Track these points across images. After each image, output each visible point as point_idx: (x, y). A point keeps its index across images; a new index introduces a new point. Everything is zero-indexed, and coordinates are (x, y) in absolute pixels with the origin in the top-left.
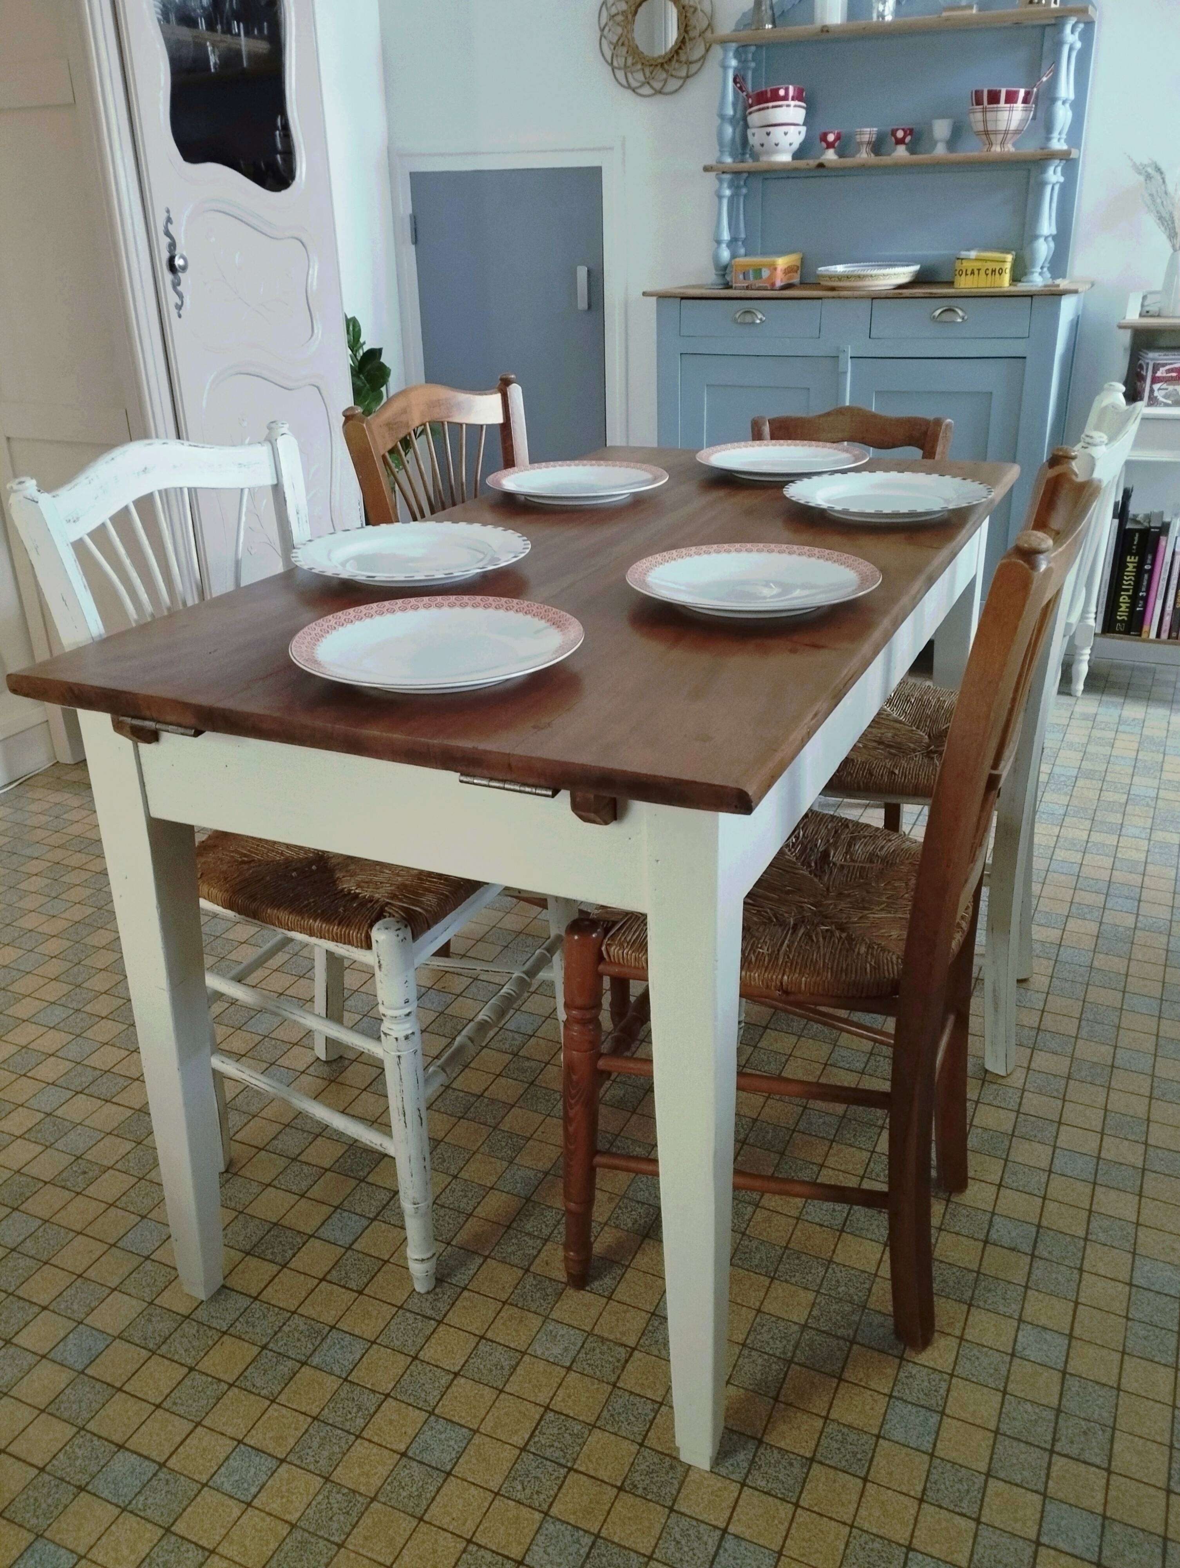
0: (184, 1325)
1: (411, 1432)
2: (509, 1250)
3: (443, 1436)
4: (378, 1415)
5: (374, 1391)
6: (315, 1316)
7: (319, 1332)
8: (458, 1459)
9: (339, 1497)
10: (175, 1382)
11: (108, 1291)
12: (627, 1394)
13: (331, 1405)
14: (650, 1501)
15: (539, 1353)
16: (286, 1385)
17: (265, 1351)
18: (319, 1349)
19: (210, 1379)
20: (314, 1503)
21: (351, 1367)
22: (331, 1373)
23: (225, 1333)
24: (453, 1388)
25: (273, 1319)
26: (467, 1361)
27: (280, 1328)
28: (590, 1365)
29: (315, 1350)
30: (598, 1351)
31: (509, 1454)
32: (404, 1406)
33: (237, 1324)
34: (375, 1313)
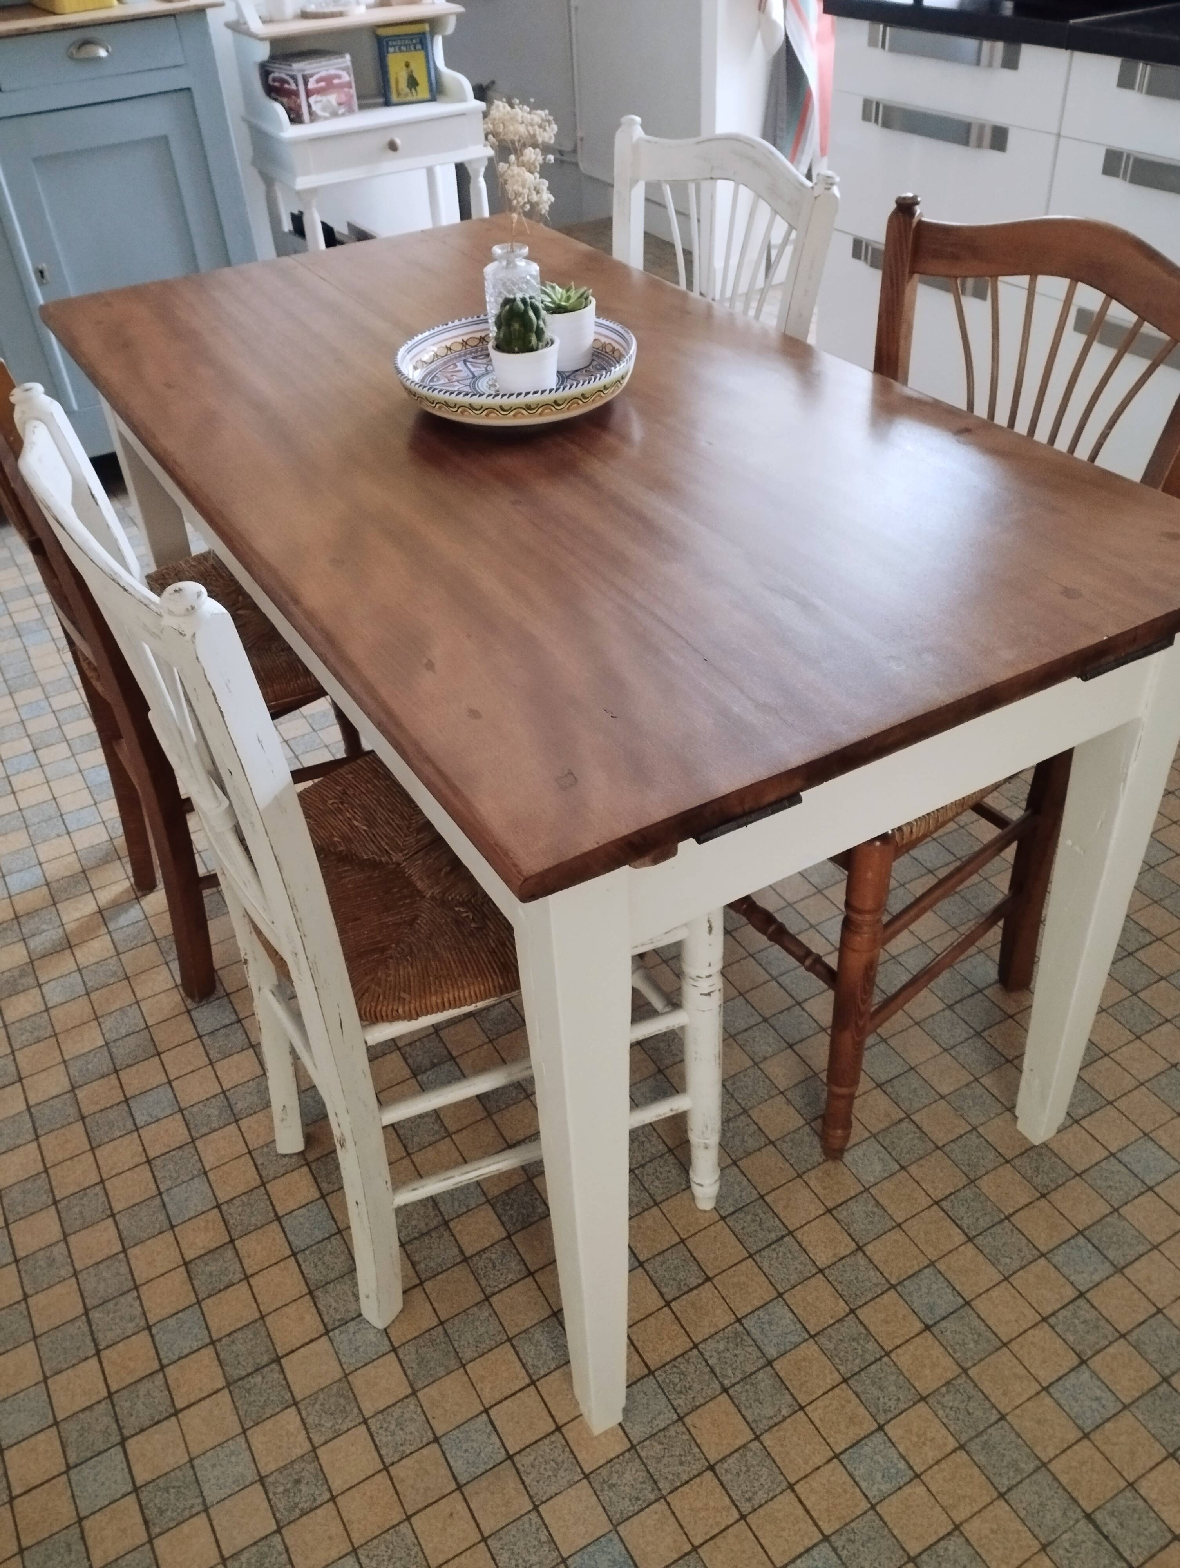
0: (643, 1454)
1: (906, 1310)
2: (738, 1143)
3: (924, 1290)
4: (872, 1328)
5: (841, 1320)
6: (713, 1331)
7: (737, 1334)
8: (954, 1289)
9: (947, 1397)
10: (719, 1489)
11: (534, 1515)
12: (952, 1145)
13: (837, 1360)
14: (1063, 1184)
15: (872, 1180)
16: (787, 1389)
17: (731, 1391)
18: (759, 1343)
19: (736, 1455)
20: (944, 1420)
21: (799, 1326)
22: (797, 1346)
23: (681, 1419)
24: (875, 1259)
25: (691, 1368)
26: (850, 1235)
27: (708, 1365)
28: (908, 1153)
29: (758, 1347)
30: (896, 1140)
31: (969, 1251)
32: (872, 1303)
33: (675, 1403)
34: (743, 1279)
